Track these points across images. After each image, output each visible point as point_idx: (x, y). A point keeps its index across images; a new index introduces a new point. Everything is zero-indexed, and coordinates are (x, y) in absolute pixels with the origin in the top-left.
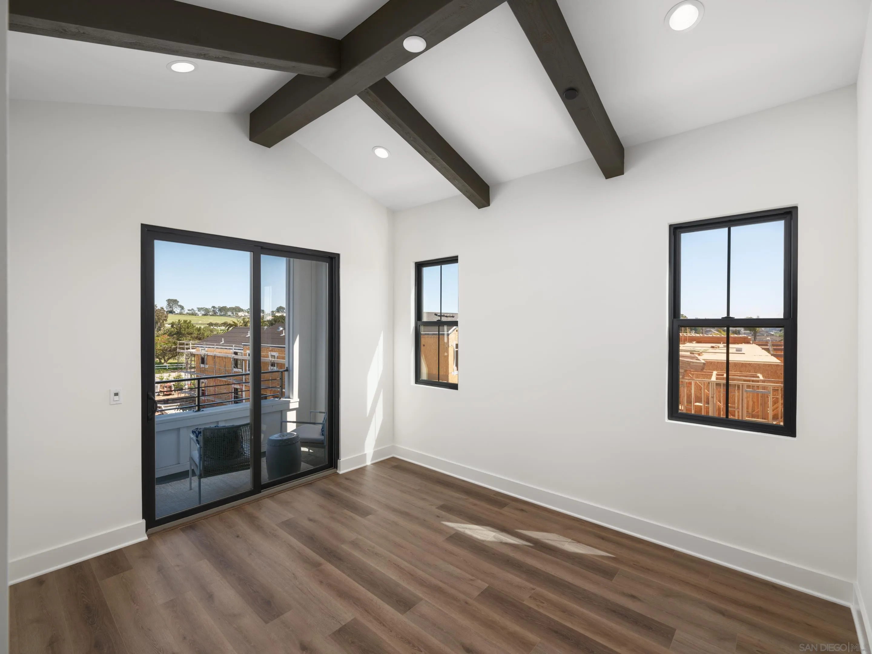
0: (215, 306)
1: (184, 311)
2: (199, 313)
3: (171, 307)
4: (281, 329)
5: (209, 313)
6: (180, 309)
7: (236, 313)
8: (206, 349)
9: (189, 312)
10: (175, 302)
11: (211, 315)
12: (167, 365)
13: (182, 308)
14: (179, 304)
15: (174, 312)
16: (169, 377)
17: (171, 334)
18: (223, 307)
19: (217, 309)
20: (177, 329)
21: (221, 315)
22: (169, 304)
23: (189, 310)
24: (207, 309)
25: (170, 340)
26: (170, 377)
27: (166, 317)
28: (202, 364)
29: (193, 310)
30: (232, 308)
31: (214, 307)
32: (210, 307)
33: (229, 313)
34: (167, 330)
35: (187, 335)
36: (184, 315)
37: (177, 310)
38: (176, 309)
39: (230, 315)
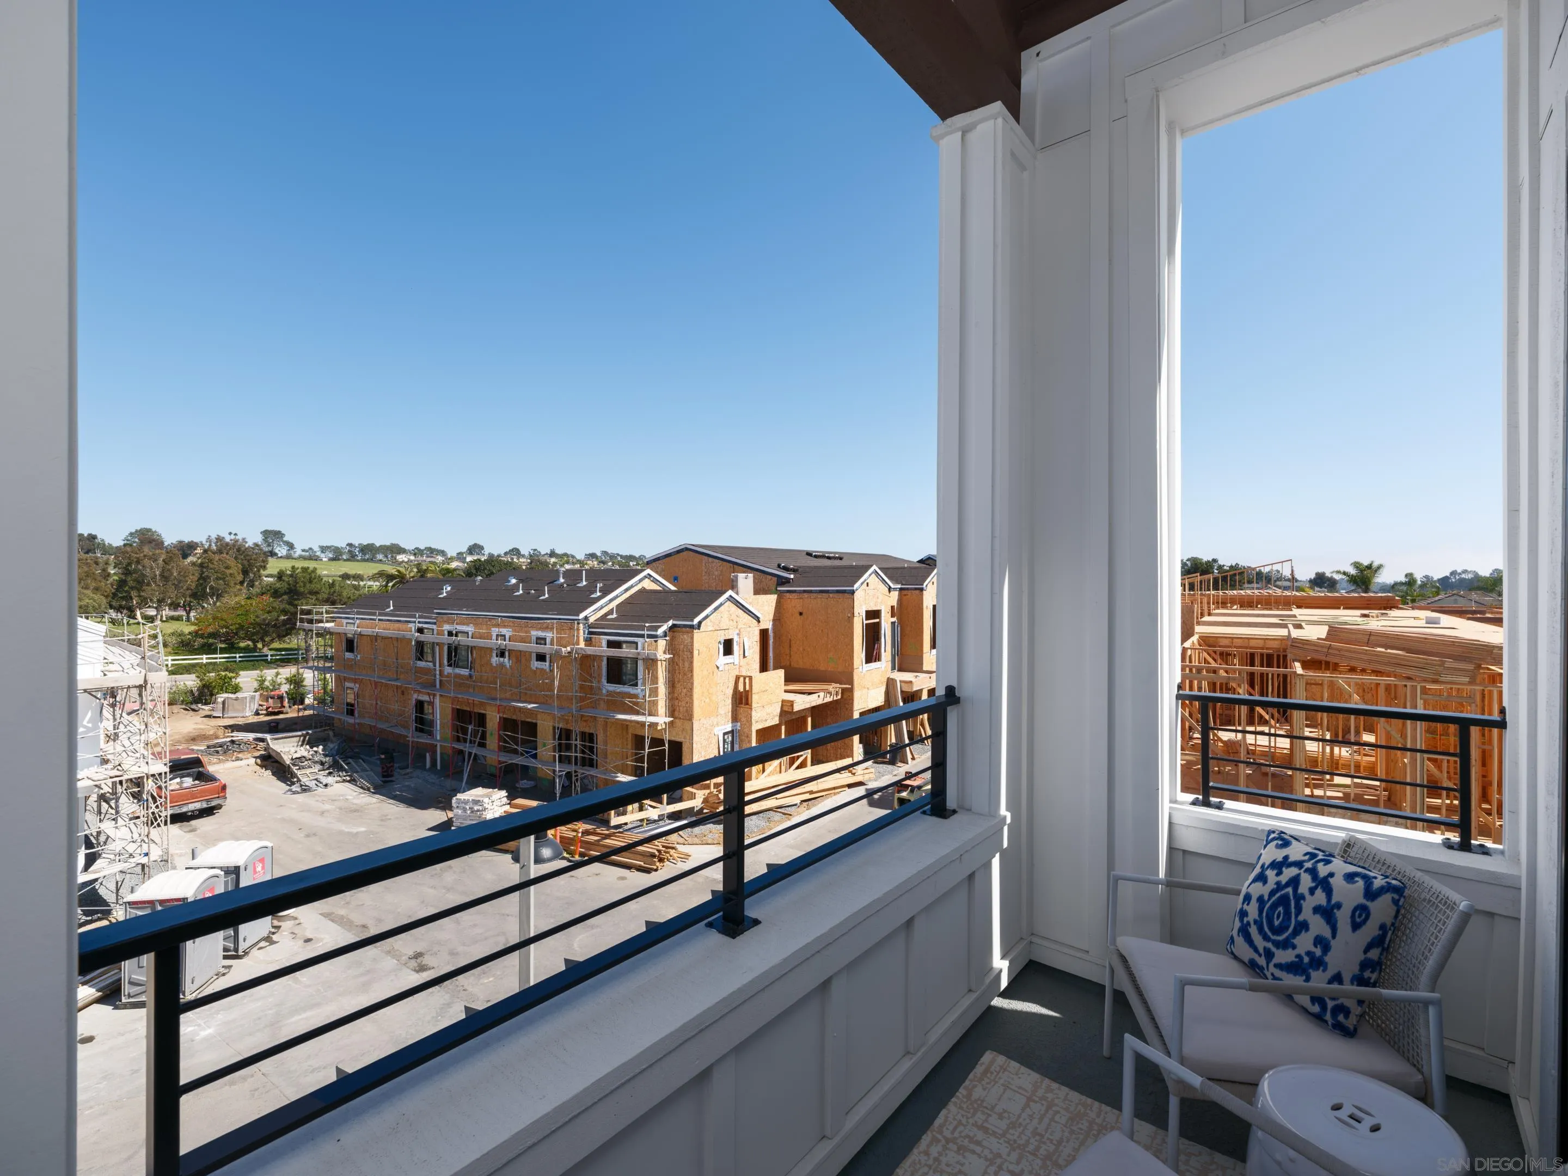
0: (353, 543)
1: (295, 552)
2: (322, 555)
3: (269, 545)
4: (514, 581)
5: (341, 555)
6: (286, 548)
7: (392, 557)
8: (358, 621)
9: (303, 553)
10: (278, 535)
11: (345, 560)
12: (270, 653)
13: (291, 546)
14: (285, 539)
15: (276, 554)
16: (276, 676)
17: (276, 594)
18: (368, 544)
19: (357, 549)
20: (289, 584)
21: (364, 560)
22: (265, 540)
23: (303, 551)
24: (337, 548)
25: (275, 605)
26: (279, 677)
27: (263, 561)
28: (347, 651)
29: (310, 551)
30: (385, 546)
31: (350, 545)
32: (344, 546)
33: (380, 557)
34: (267, 586)
35: (308, 596)
36: (295, 559)
37: (281, 551)
38: (278, 548)
39: (381, 560)
